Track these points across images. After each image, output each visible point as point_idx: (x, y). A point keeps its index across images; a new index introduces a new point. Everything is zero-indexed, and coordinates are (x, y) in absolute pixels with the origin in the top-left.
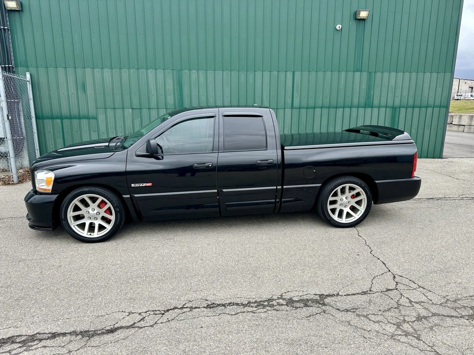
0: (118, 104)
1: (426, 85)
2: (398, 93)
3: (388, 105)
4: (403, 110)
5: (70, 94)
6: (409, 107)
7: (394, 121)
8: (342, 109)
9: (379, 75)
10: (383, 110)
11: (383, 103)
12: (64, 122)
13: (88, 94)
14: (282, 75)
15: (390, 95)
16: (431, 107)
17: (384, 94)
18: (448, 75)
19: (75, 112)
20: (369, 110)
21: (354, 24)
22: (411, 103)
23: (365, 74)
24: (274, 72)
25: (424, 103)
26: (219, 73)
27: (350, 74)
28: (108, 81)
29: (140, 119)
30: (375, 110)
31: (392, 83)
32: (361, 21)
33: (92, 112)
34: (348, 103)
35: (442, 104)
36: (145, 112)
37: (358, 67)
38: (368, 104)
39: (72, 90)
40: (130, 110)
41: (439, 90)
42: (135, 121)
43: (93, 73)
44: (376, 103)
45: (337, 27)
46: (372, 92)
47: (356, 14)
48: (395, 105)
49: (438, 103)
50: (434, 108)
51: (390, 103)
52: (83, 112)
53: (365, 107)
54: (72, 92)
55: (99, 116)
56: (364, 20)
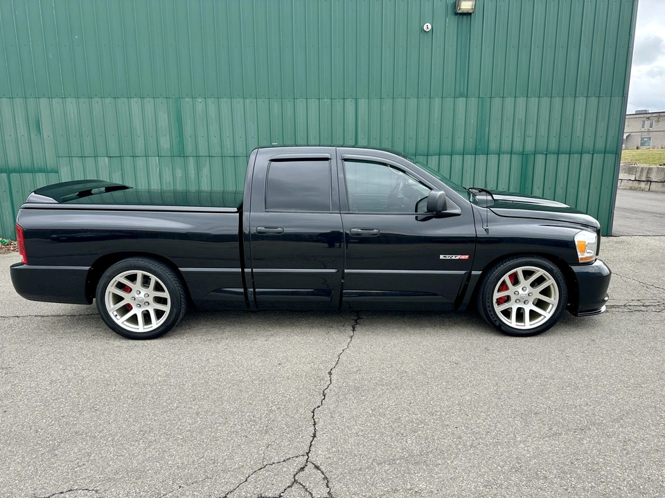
0: (88, 151)
1: (579, 118)
2: (531, 131)
3: (514, 150)
4: (540, 159)
5: (19, 136)
6: (550, 153)
7: (525, 176)
8: (437, 157)
9: (497, 102)
10: (505, 158)
11: (506, 146)
12: (11, 178)
13: (45, 136)
14: (338, 105)
15: (518, 134)
16: (589, 153)
17: (507, 133)
18: (617, 100)
19: (26, 163)
20: (481, 159)
21: (452, 22)
22: (553, 145)
23: (473, 101)
24: (326, 100)
25: (577, 146)
26: (238, 103)
27: (449, 102)
28: (72, 116)
29: (120, 171)
30: (493, 159)
31: (521, 114)
32: (465, 17)
33: (51, 163)
34: (447, 146)
35: (608, 147)
36: (128, 161)
37: (462, 90)
38: (481, 149)
39: (22, 130)
40: (106, 158)
41: (602, 125)
42: (113, 174)
43: (51, 106)
44: (493, 146)
45: (425, 28)
46: (487, 130)
47: (456, 5)
48: (526, 149)
49: (600, 145)
50: (595, 155)
51: (518, 146)
52: (38, 163)
53: (475, 153)
54: (22, 134)
55: (62, 168)
56: (468, 14)
